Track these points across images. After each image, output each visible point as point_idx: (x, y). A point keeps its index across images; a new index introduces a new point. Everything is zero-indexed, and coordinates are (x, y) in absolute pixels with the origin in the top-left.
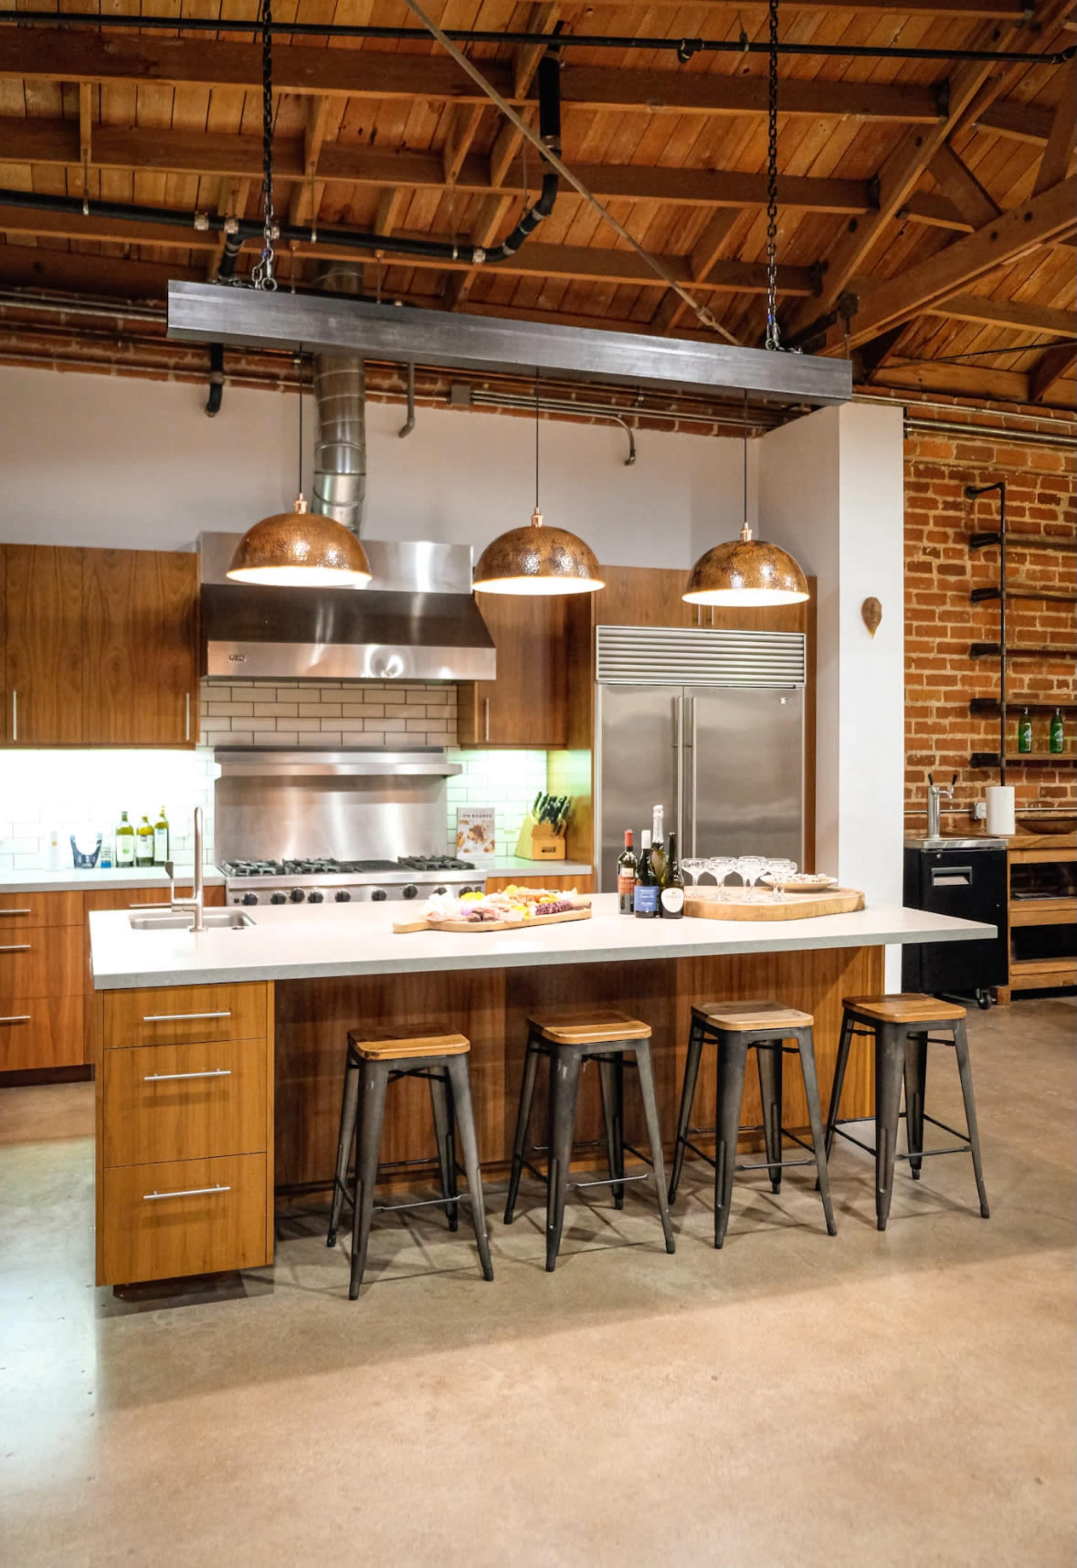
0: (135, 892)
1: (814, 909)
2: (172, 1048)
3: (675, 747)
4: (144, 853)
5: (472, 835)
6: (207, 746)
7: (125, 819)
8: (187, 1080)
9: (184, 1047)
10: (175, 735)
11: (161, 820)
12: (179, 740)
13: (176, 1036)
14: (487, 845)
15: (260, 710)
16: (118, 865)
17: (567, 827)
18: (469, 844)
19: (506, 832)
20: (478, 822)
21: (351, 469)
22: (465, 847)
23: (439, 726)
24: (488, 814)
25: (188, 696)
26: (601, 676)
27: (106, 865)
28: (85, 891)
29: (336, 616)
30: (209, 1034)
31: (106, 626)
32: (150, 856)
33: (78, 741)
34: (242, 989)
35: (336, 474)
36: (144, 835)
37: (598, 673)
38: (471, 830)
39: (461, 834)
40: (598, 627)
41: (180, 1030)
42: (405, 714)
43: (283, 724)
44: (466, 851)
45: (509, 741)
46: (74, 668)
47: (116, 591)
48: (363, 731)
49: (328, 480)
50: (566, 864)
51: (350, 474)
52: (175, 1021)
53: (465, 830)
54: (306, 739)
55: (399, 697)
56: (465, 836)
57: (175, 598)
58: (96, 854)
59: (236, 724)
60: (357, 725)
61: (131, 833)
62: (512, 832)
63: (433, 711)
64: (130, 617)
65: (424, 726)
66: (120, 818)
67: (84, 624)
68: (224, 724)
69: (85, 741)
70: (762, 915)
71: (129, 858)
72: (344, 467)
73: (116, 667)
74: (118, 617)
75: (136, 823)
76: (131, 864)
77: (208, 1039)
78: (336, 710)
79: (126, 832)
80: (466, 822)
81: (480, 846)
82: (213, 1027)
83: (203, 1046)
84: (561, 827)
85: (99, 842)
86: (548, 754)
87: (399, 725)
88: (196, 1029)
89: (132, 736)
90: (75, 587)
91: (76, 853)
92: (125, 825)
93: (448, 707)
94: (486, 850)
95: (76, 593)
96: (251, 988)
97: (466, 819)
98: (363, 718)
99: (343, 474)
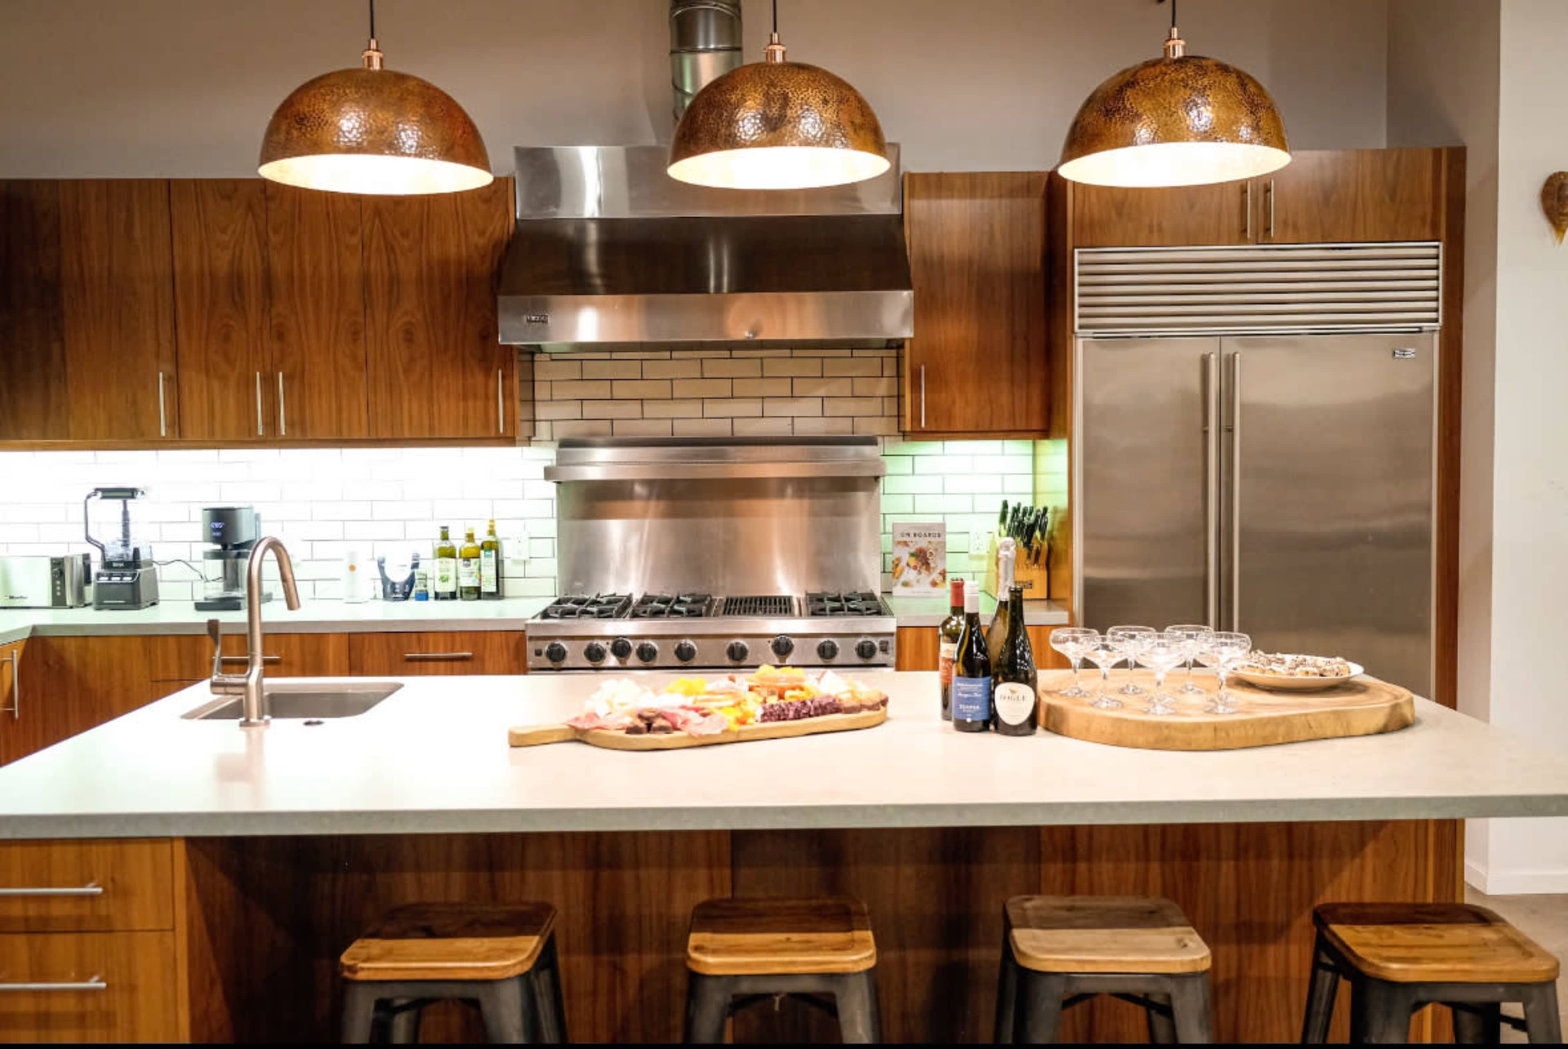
0: (414, 636)
1: (1282, 730)
2: (21, 941)
3: (1206, 433)
4: (467, 582)
5: (913, 562)
6: (552, 440)
7: (445, 537)
8: (48, 992)
9: (39, 938)
10: (486, 426)
11: (491, 538)
12: (493, 433)
13: (26, 919)
14: (935, 576)
15: (620, 390)
16: (437, 596)
17: (1050, 550)
18: (910, 575)
19: (972, 558)
20: (922, 543)
21: (718, 43)
22: (903, 579)
23: (873, 407)
24: (937, 532)
25: (500, 372)
26: (1081, 327)
27: (423, 596)
28: (349, 634)
29: (733, 256)
30: (80, 919)
31: (394, 282)
32: (476, 585)
33: (364, 436)
34: (131, 849)
35: (696, 51)
36: (467, 559)
37: (1077, 321)
38: (912, 555)
39: (899, 560)
40: (1076, 251)
41: (33, 910)
42: (822, 392)
43: (651, 410)
44: (906, 584)
45: (960, 427)
46: (355, 340)
47: (405, 234)
48: (763, 417)
49: (687, 60)
50: (1049, 608)
51: (717, 50)
52: (25, 897)
53: (904, 555)
54: (747, 429)
55: (811, 367)
56: (903, 563)
57: (481, 241)
58: (411, 582)
59: (591, 410)
60: (753, 408)
61: (452, 555)
62: (980, 558)
63: (861, 387)
64: (425, 269)
65: (849, 407)
66: (438, 535)
67: (366, 280)
68: (571, 410)
69: (374, 437)
70: (1167, 739)
71: (450, 587)
72: (707, 42)
73: (409, 336)
74: (408, 269)
75: (458, 542)
76: (453, 596)
77: (79, 928)
78: (724, 388)
79: (448, 554)
80: (906, 544)
81: (926, 578)
82: (86, 909)
83: (71, 938)
84: (1038, 553)
85: (415, 566)
86: (1034, 445)
87: (813, 407)
88: (58, 910)
89: (431, 428)
90: (353, 232)
91: (385, 580)
92: (446, 544)
93: (884, 382)
94: (934, 584)
95: (355, 240)
96: (147, 848)
97: (906, 539)
98: (763, 398)
99: (707, 50)
